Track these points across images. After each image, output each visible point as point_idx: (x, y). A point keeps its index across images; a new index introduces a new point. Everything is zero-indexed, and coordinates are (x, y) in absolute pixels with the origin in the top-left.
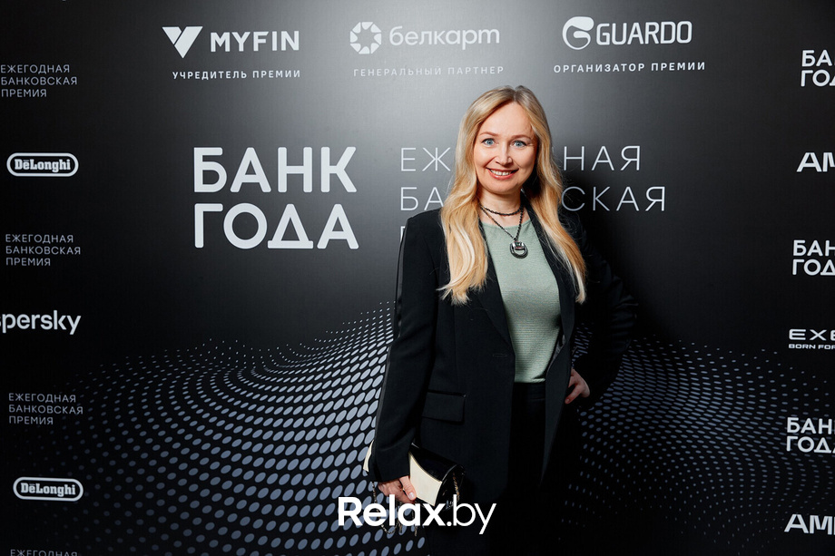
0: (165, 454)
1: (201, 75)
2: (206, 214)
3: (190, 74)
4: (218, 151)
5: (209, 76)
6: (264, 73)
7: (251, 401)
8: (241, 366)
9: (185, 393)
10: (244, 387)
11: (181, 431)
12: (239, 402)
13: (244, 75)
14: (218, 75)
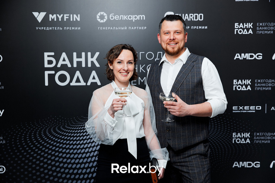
0: (35, 155)
1: (46, 28)
2: (49, 75)
3: (42, 28)
4: (53, 54)
5: (49, 29)
6: (68, 28)
7: (65, 136)
8: (62, 124)
9: (42, 134)
10: (63, 131)
11: (41, 147)
12: (61, 136)
13: (61, 29)
14: (52, 28)
